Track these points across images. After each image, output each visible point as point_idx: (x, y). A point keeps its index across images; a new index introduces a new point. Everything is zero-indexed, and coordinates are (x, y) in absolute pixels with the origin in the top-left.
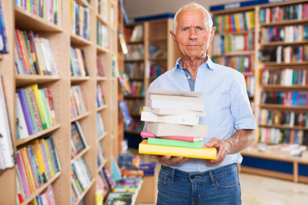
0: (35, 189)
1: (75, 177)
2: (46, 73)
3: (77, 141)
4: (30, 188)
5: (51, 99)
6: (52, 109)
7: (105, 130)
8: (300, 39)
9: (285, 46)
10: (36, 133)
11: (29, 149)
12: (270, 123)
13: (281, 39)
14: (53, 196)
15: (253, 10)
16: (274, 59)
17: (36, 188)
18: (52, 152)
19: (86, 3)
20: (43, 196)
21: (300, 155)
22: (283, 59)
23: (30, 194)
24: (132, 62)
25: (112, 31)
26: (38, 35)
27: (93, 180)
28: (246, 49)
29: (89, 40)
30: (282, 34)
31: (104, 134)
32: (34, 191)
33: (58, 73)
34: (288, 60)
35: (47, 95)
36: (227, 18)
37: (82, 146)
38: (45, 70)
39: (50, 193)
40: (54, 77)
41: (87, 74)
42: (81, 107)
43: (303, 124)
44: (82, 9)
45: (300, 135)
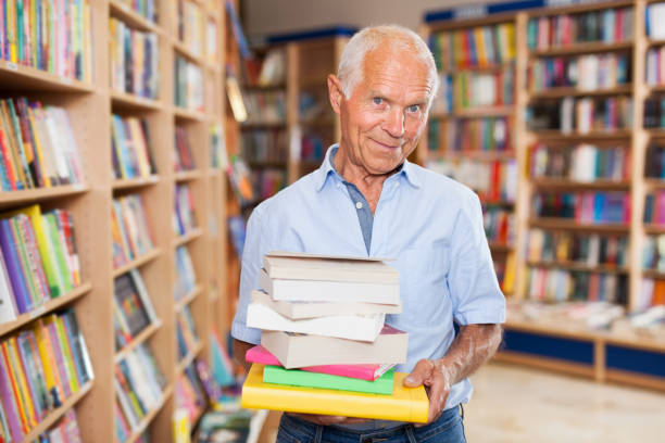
0: (33, 423)
1: (126, 387)
2: (58, 181)
3: (133, 311)
4: (23, 421)
5: (70, 233)
6: (74, 250)
7: (198, 280)
8: (610, 83)
9: (579, 97)
10: (33, 309)
11: (21, 341)
12: (549, 259)
13: (571, 84)
14: (77, 431)
15: (512, 22)
16: (555, 123)
17: (37, 419)
18: (73, 341)
19: (149, 24)
20: (55, 434)
21: (608, 327)
22: (575, 124)
23: (23, 434)
25: (212, 73)
26: (38, 104)
27: (169, 390)
28: (498, 102)
29: (156, 98)
30: (572, 72)
31: (194, 291)
32: (31, 427)
33: (86, 178)
34: (585, 126)
35: (62, 224)
36: (459, 38)
37: (142, 321)
38: (54, 175)
39: (72, 425)
40: (76, 188)
41: (154, 171)
42: (140, 242)
43: (617, 260)
44: (139, 37)
45: (610, 283)
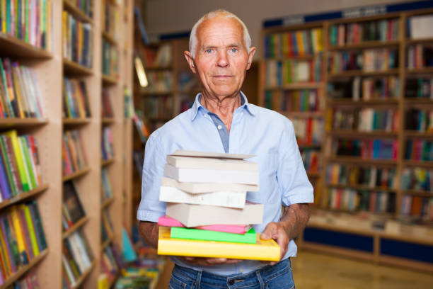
0: (10, 272)
1: (68, 256)
2: (29, 114)
3: (73, 206)
4: (4, 271)
5: (35, 150)
6: (38, 163)
8: (384, 68)
9: (364, 77)
10: (12, 197)
11: (2, 219)
12: (344, 183)
13: (359, 68)
15: (320, 27)
16: (348, 94)
18: (37, 222)
19: (87, 17)
20: (23, 283)
21: (383, 227)
22: (361, 95)
24: (156, 96)
26: (18, 64)
28: (311, 79)
29: (91, 67)
30: (360, 60)
32: (9, 274)
33: (46, 115)
34: (367, 96)
35: (30, 144)
36: (286, 37)
37: (79, 213)
38: (27, 110)
39: (34, 278)
40: (40, 119)
41: (88, 115)
42: (78, 161)
43: (389, 183)
44: (81, 25)
45: (384, 198)
